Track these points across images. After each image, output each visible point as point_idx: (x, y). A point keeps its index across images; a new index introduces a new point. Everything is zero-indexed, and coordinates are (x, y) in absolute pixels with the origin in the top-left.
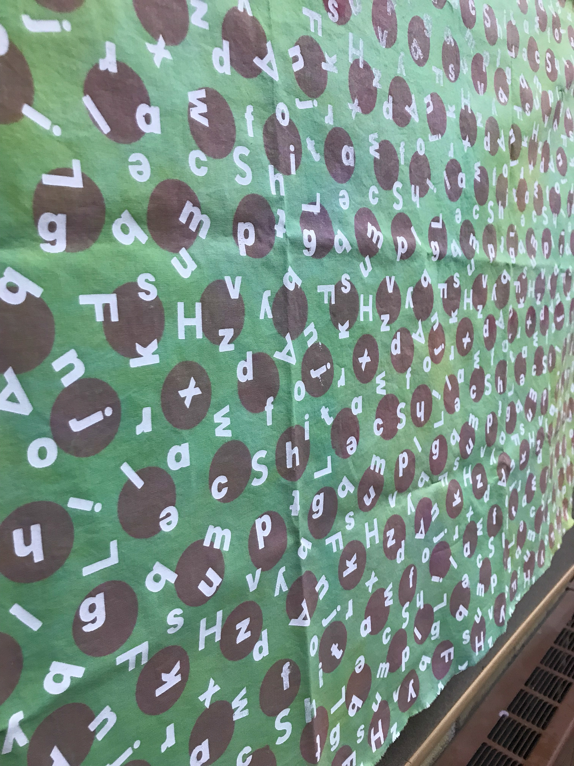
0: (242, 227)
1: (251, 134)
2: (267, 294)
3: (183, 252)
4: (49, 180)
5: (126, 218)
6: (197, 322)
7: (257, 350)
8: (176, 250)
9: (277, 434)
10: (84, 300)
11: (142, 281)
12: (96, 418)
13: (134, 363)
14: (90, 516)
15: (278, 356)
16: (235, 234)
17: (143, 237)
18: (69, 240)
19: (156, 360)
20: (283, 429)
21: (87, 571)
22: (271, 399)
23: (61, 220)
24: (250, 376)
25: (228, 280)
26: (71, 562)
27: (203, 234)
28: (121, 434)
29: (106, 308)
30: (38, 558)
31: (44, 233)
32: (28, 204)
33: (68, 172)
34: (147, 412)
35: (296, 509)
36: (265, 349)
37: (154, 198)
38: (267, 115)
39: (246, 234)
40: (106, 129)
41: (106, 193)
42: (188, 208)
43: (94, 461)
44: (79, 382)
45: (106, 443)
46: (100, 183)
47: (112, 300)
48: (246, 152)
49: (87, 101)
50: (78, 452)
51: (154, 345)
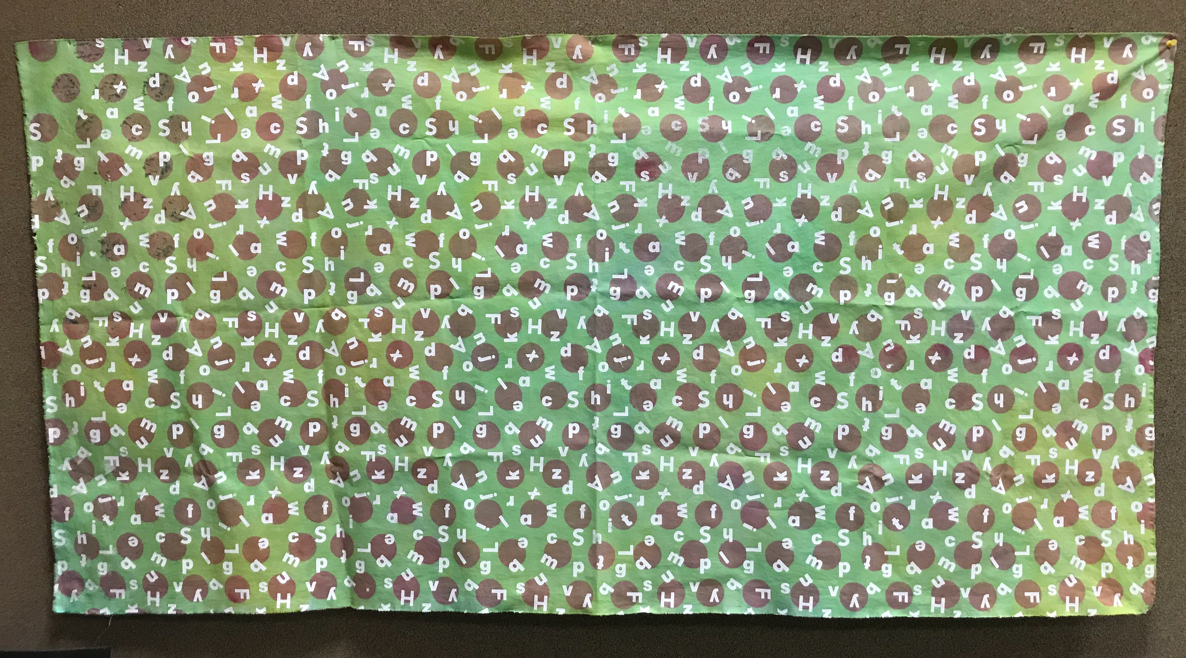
0: (569, 288)
1: (579, 246)
2: (583, 317)
3: (535, 299)
4: (478, 275)
5: (509, 286)
6: (539, 327)
7: (574, 343)
8: (532, 298)
9: (587, 386)
10: (487, 316)
11: (512, 310)
12: (489, 358)
13: (506, 340)
14: (483, 394)
15: (588, 347)
16: (565, 290)
17: (516, 293)
18: (485, 295)
19: (516, 340)
20: (590, 384)
21: (480, 414)
22: (582, 368)
23: (482, 288)
24: (569, 354)
25: (558, 311)
26: (474, 408)
27: (547, 291)
28: (498, 366)
29: (496, 319)
30: (463, 402)
31: (476, 293)
32: (470, 284)
33: (486, 272)
34: (510, 360)
35: (596, 425)
36: (580, 343)
37: (521, 279)
38: (590, 237)
39: (572, 290)
40: (503, 255)
41: (500, 278)
42: (539, 281)
43: (486, 374)
44: (483, 344)
45: (492, 368)
46: (497, 275)
47: (499, 316)
48: (574, 255)
49: (497, 247)
50: (480, 369)
51: (516, 334)
